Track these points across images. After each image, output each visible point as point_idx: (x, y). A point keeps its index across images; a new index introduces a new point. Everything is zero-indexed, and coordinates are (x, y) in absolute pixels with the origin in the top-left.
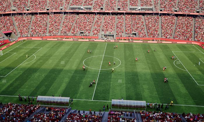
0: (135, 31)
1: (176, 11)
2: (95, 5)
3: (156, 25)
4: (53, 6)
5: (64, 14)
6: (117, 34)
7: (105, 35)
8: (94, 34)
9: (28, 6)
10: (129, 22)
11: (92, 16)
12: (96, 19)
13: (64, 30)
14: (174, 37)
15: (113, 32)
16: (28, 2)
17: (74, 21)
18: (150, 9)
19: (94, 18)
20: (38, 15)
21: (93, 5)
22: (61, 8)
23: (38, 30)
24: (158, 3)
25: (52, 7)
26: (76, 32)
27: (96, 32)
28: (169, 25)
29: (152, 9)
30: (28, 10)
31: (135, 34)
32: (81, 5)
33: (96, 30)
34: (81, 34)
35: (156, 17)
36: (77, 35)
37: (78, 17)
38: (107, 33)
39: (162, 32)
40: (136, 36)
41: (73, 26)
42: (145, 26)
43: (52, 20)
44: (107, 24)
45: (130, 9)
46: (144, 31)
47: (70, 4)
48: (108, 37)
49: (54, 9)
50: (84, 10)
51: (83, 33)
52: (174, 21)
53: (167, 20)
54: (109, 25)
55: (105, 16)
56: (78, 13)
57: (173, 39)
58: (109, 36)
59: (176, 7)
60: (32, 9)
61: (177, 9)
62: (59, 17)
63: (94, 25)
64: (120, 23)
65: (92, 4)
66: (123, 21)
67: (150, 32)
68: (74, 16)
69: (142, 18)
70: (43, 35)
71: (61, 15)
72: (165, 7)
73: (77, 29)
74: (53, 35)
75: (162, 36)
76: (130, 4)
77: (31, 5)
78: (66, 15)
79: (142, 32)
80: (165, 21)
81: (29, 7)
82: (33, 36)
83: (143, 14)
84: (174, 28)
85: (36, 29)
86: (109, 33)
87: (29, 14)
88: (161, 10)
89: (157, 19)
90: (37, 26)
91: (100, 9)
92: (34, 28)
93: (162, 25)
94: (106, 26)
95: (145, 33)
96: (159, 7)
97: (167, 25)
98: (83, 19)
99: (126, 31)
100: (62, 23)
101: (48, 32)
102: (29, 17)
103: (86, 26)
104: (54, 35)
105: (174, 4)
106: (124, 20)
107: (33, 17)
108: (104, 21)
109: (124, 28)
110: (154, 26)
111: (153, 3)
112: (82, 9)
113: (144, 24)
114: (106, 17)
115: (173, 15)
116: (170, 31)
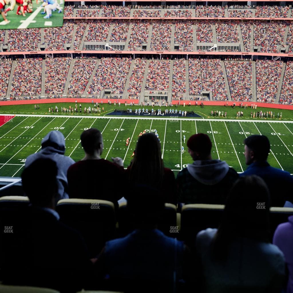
0: (207, 90)
1: (283, 51)
2: (132, 39)
3: (246, 77)
4: (52, 43)
5: (73, 58)
6: (174, 94)
7: (150, 97)
8: (130, 95)
9: (6, 42)
10: (197, 73)
11: (127, 62)
12: (133, 67)
13: (74, 88)
14: (280, 101)
15: (167, 92)
16: (4, 35)
17: (92, 71)
18: (235, 47)
19: (129, 64)
20: (24, 60)
21: (128, 40)
22: (68, 45)
23: (26, 87)
24: (249, 37)
25: (51, 45)
26: (96, 91)
27: (134, 90)
28: (270, 77)
29: (238, 48)
30: (5, 50)
31: (208, 95)
32: (105, 41)
33: (133, 86)
34: (106, 95)
35: (246, 62)
36: (98, 97)
37: (100, 64)
38: (155, 92)
39: (257, 91)
40: (209, 99)
41: (91, 80)
42: (226, 79)
43: (51, 68)
44: (154, 76)
45: (198, 47)
46: (224, 89)
47: (84, 38)
48: (156, 100)
49: (55, 47)
50: (112, 50)
51: (109, 93)
52: (279, 69)
53: (267, 67)
54: (159, 78)
55: (150, 61)
56: (99, 56)
57: (277, 103)
58: (158, 98)
59: (284, 43)
60: (13, 47)
61: (286, 48)
62: (65, 64)
63: (131, 79)
64: (180, 75)
65: (126, 38)
66: (184, 71)
67: (236, 91)
68: (92, 61)
69: (219, 65)
70: (34, 97)
71: (67, 58)
72: (263, 44)
73: (99, 86)
74: (53, 96)
75: (258, 99)
76: (198, 39)
77: (11, 40)
78: (76, 59)
79: (220, 90)
80: (263, 70)
81: (7, 45)
82: (17, 98)
83: (223, 57)
84: (279, 83)
85: (21, 87)
86: (159, 93)
87: (7, 58)
88: (256, 50)
89: (249, 67)
90: (24, 80)
91: (141, 48)
92: (16, 84)
93: (257, 78)
94: (152, 81)
95: (225, 92)
96: (251, 44)
97: (268, 78)
98: (109, 66)
99: (191, 88)
100: (70, 74)
101: (43, 91)
102: (6, 63)
103: (115, 80)
104: (55, 98)
105: (280, 39)
106: (187, 69)
107: (16, 64)
108: (149, 71)
109: (187, 83)
110: (243, 80)
111: (239, 37)
112: (107, 47)
113: (223, 76)
114: (152, 62)
115: (279, 60)
116: (273, 88)
